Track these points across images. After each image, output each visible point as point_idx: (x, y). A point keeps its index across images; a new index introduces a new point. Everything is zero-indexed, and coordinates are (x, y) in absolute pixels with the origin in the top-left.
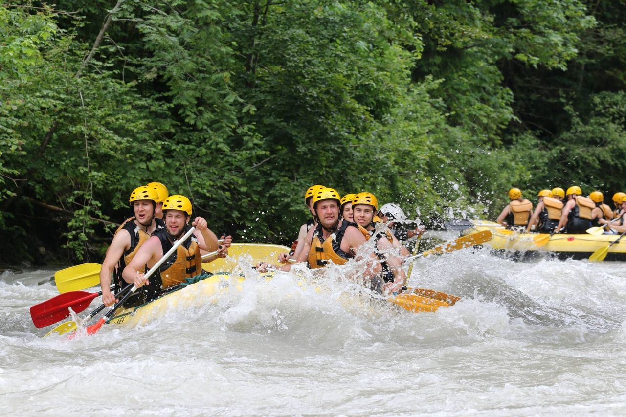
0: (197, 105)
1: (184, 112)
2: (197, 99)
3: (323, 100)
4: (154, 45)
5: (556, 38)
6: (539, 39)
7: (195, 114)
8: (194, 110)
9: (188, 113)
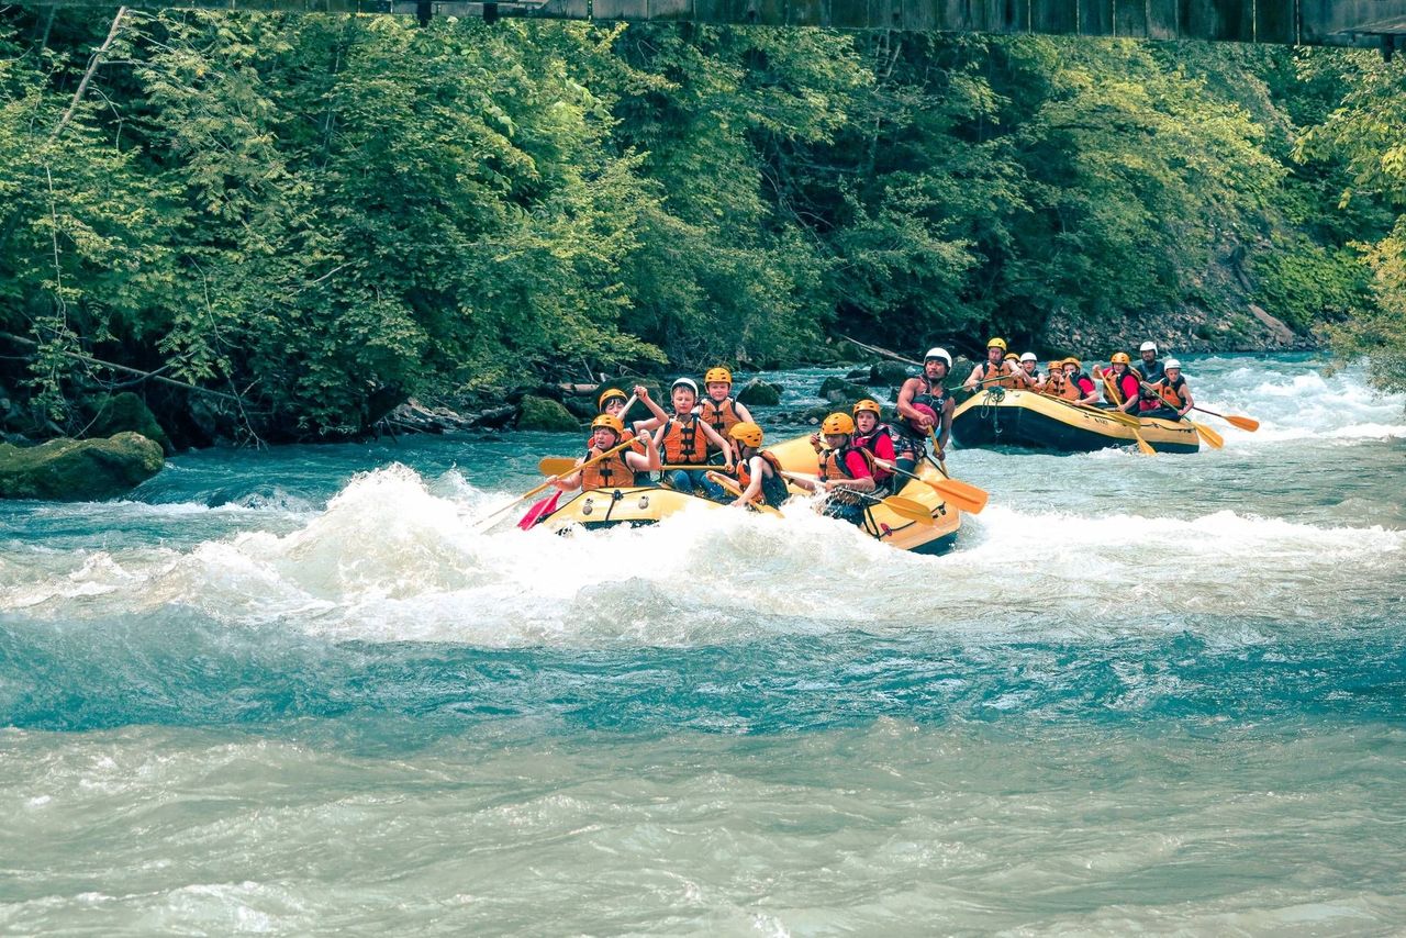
0: (227, 186)
1: (205, 197)
2: (226, 177)
3: (426, 181)
4: (159, 98)
5: (817, 100)
6: (790, 100)
7: (222, 198)
8: (221, 193)
9: (211, 198)
